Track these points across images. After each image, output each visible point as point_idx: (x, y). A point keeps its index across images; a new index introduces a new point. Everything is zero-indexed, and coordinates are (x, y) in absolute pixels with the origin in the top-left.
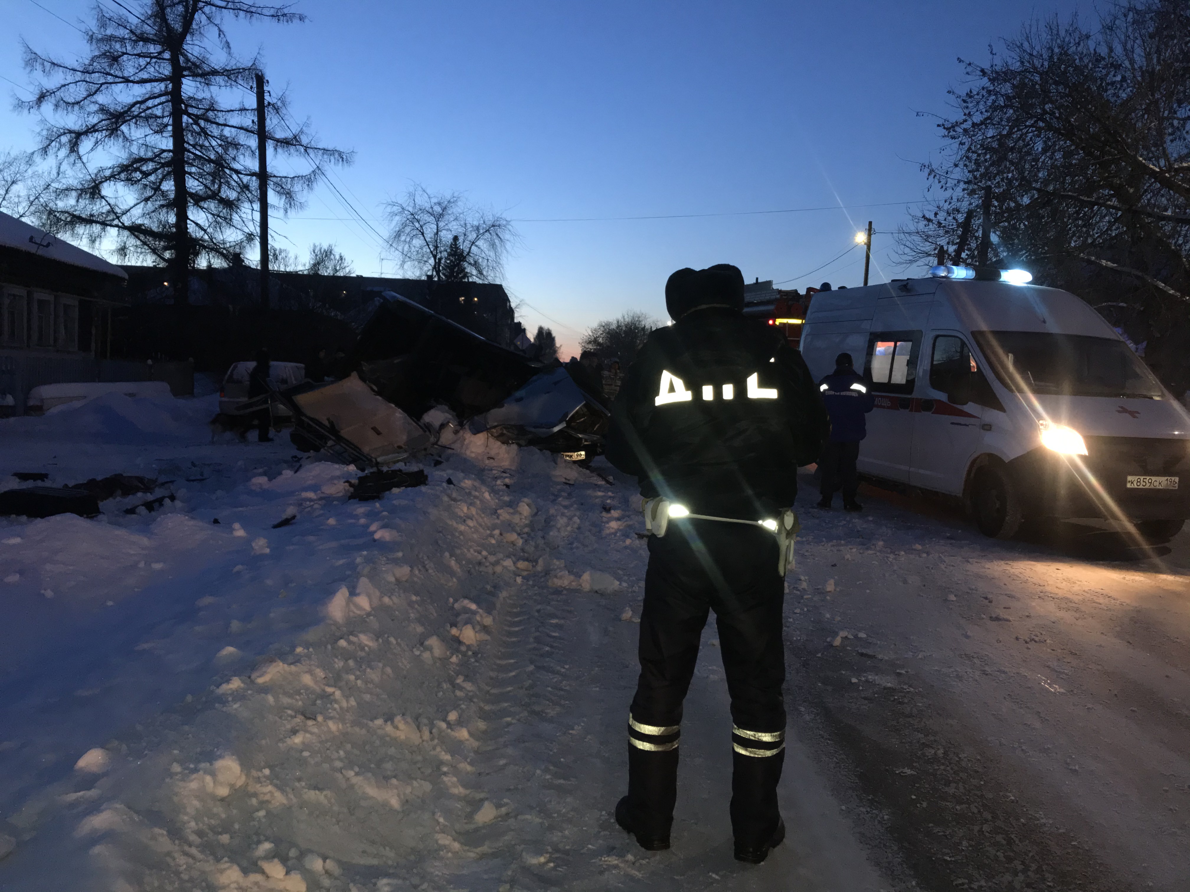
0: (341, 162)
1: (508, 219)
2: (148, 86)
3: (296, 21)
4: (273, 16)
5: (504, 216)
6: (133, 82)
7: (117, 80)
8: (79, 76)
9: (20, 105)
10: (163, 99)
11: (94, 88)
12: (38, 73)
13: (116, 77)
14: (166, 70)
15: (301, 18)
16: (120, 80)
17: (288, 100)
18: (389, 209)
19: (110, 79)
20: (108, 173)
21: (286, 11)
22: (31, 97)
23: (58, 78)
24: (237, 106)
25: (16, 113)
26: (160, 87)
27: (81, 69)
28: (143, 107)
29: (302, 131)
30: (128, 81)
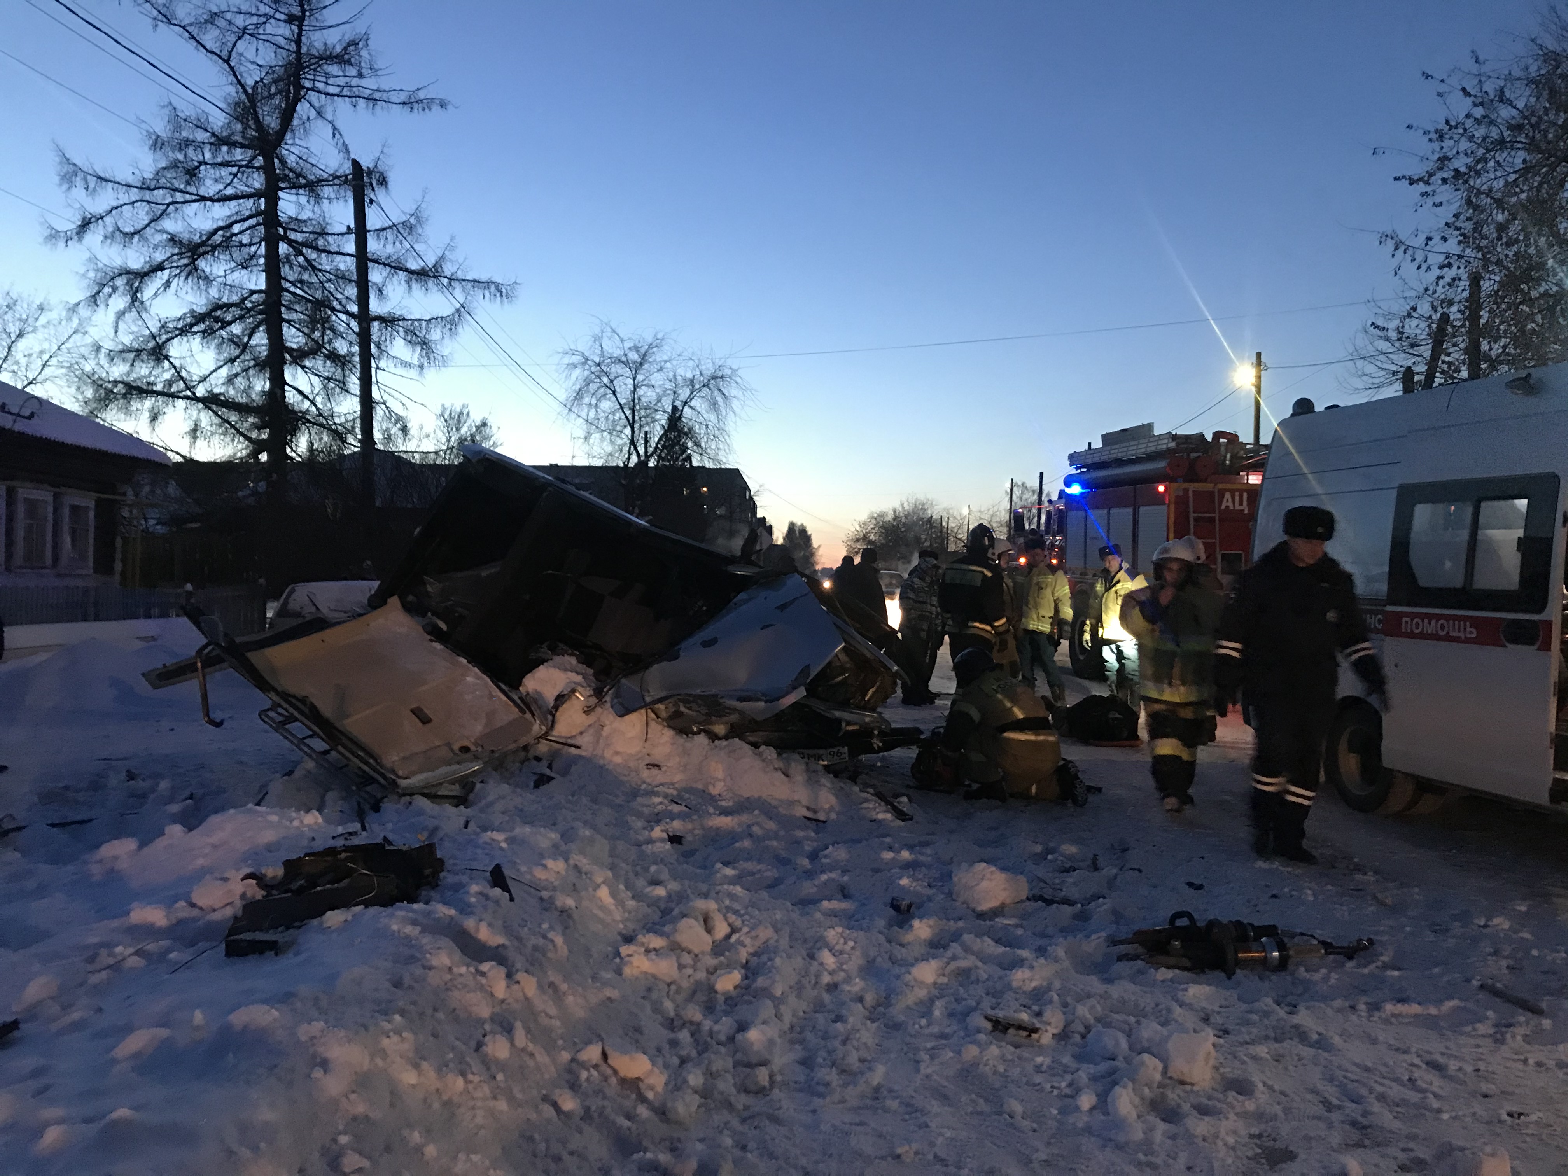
0: (499, 298)
1: (735, 367)
2: (234, 204)
3: (436, 108)
4: (404, 103)
5: (729, 362)
6: (213, 200)
7: (190, 198)
8: (135, 194)
9: (53, 236)
10: (253, 221)
11: (158, 210)
12: (79, 192)
13: (189, 194)
14: (258, 181)
15: (443, 105)
17: (424, 214)
18: (567, 360)
19: (179, 197)
20: (175, 325)
21: (421, 95)
22: (70, 224)
23: (105, 199)
25: (49, 246)
26: (247, 206)
27: (139, 185)
28: (228, 233)
29: (442, 258)
30: (203, 199)
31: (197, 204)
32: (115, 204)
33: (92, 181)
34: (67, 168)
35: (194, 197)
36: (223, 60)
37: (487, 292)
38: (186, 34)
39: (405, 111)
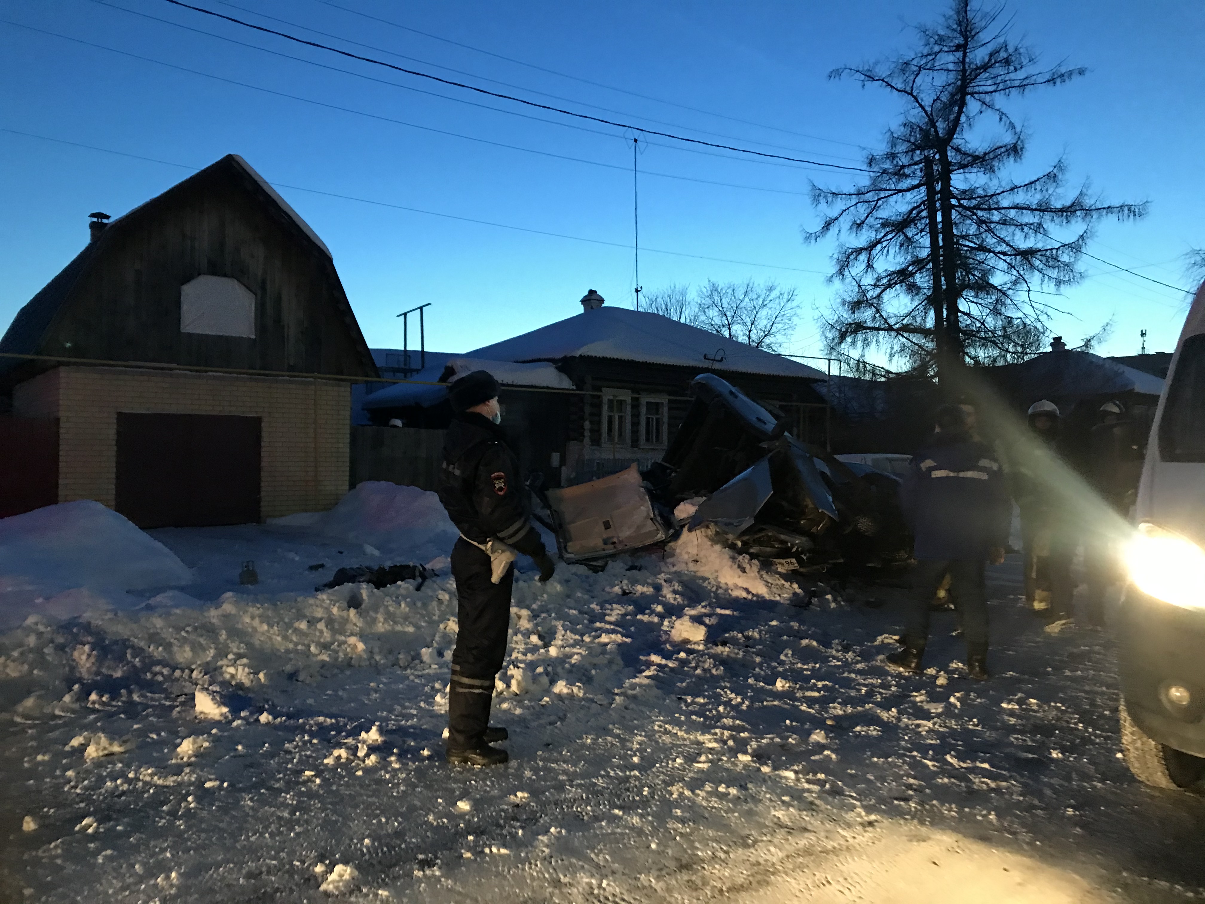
0: (1131, 216)
3: (1075, 77)
4: (1048, 81)
7: (890, 193)
8: (856, 199)
9: (809, 237)
11: (871, 206)
13: (889, 190)
17: (1065, 162)
24: (1006, 187)
27: (857, 192)
29: (1082, 197)
30: (900, 191)
31: (895, 196)
32: (844, 208)
35: (893, 192)
36: (909, 94)
37: (1120, 214)
38: (884, 84)
39: (1050, 86)
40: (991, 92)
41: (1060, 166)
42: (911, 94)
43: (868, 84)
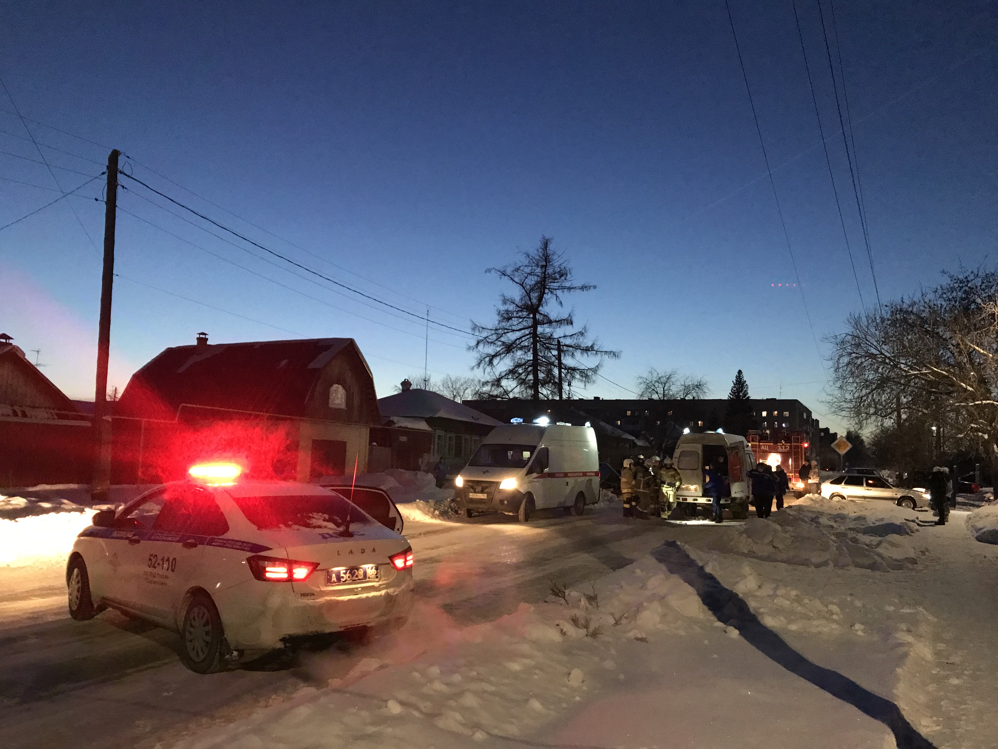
0: (614, 357)
2: (523, 331)
3: (592, 289)
4: (581, 288)
6: (516, 331)
7: (509, 331)
8: (493, 332)
9: (469, 348)
10: (528, 336)
11: (499, 336)
12: (477, 333)
13: (509, 329)
14: (531, 323)
15: (595, 287)
16: (510, 331)
17: (587, 328)
19: (506, 331)
20: (503, 374)
21: (587, 285)
22: (474, 343)
23: (485, 334)
24: (562, 335)
25: (468, 352)
26: (527, 332)
27: (494, 329)
28: (521, 341)
29: (594, 344)
30: (514, 331)
32: (487, 335)
33: (481, 329)
34: (474, 326)
36: (521, 285)
37: (610, 355)
38: (510, 278)
39: (581, 291)
40: (556, 289)
41: (585, 328)
42: (522, 285)
43: (503, 277)
